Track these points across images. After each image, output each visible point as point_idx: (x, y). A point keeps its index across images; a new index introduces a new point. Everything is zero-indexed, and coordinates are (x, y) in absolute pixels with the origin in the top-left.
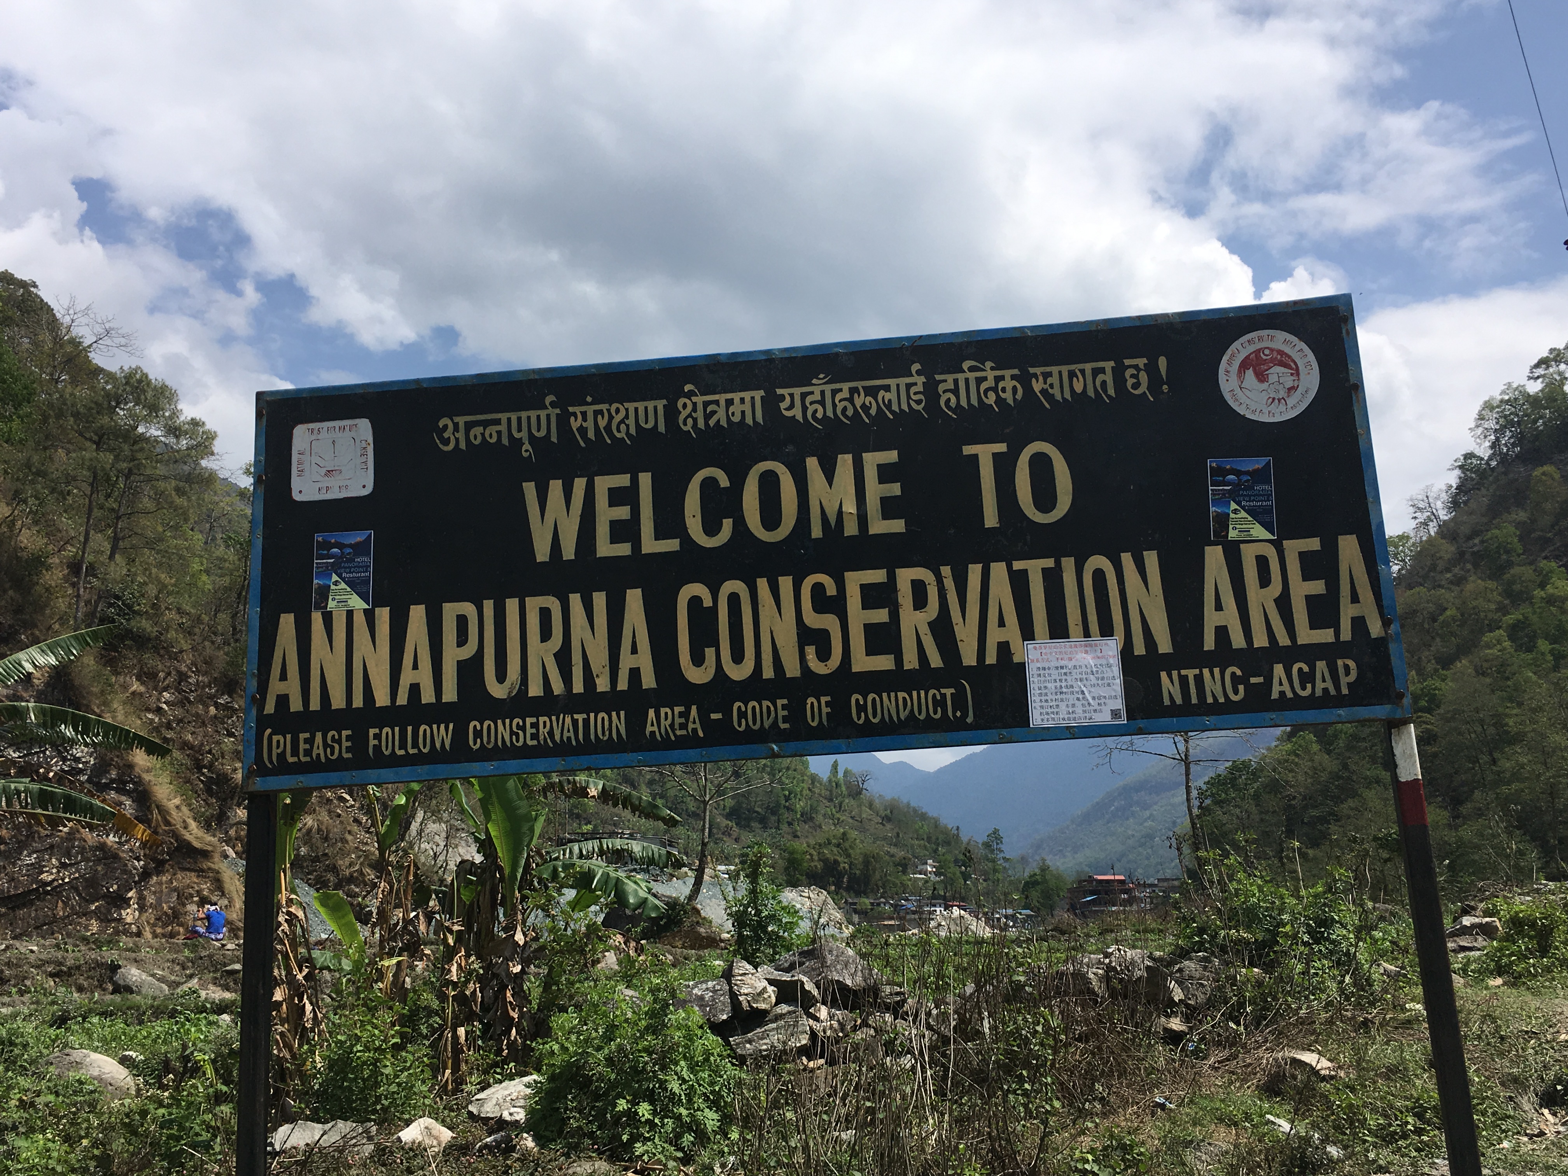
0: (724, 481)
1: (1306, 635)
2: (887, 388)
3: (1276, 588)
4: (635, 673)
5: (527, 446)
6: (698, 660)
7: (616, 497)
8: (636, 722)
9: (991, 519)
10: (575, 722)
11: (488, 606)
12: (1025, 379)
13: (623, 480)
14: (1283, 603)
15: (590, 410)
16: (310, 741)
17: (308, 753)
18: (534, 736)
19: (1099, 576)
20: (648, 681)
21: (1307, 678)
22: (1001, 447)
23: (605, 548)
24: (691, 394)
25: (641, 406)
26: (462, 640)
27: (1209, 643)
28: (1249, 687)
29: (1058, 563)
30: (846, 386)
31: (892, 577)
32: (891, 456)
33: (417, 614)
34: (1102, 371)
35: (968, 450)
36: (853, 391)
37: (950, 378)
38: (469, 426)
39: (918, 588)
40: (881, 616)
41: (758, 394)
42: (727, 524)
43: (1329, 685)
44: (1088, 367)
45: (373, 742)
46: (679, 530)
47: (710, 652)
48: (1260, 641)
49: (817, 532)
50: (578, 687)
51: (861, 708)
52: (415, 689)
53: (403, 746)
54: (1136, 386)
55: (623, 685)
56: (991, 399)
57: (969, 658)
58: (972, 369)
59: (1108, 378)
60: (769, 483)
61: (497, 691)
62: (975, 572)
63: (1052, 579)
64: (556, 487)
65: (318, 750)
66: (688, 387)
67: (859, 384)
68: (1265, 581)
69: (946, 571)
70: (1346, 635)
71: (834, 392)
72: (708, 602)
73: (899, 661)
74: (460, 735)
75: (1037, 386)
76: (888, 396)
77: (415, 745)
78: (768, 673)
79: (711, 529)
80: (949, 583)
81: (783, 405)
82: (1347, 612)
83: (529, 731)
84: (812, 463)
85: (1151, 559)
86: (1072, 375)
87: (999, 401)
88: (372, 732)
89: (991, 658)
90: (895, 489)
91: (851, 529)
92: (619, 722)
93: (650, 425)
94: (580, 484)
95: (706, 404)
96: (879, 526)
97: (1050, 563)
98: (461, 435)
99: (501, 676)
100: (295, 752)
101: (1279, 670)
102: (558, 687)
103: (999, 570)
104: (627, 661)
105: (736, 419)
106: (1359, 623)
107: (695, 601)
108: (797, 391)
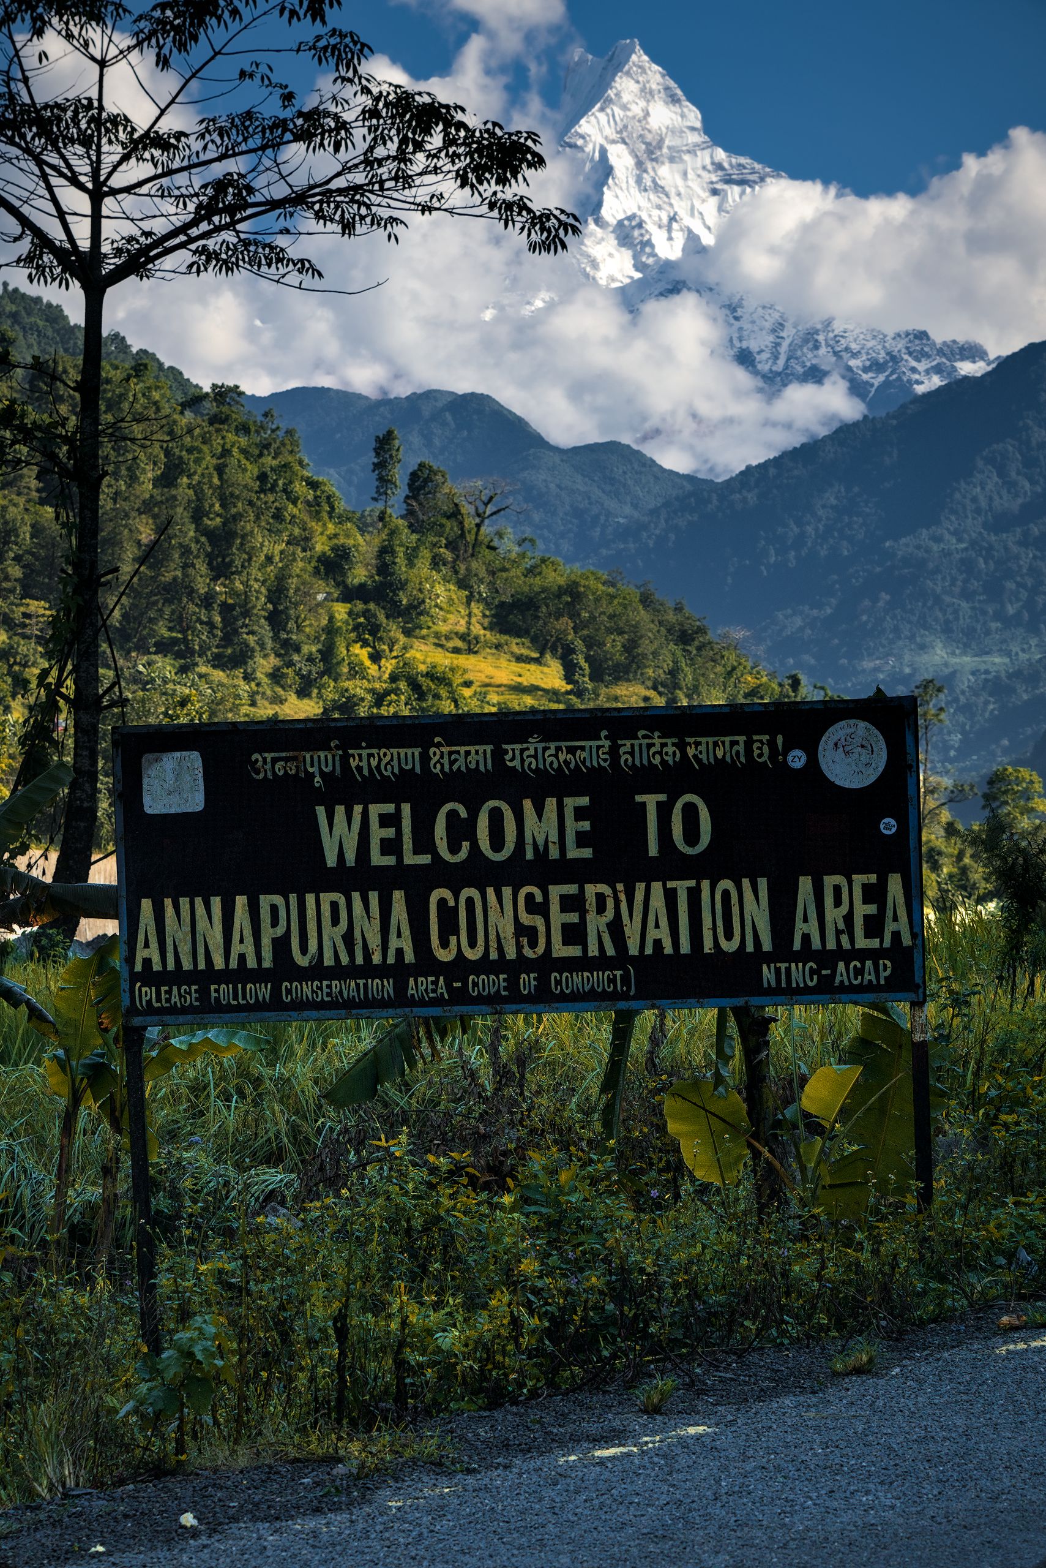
0: (463, 813)
3: (844, 909)
4: (400, 952)
5: (317, 779)
9: (653, 850)
10: (357, 985)
11: (293, 898)
13: (390, 808)
14: (849, 918)
16: (169, 992)
17: (168, 1000)
19: (726, 894)
23: (377, 859)
26: (275, 923)
27: (797, 945)
29: (698, 884)
32: (584, 801)
34: (737, 743)
35: (639, 798)
42: (466, 845)
44: (727, 739)
47: (453, 940)
50: (359, 960)
52: (242, 957)
53: (236, 997)
56: (657, 760)
57: (634, 950)
59: (741, 748)
60: (496, 817)
61: (302, 961)
64: (340, 810)
65: (175, 998)
68: (838, 903)
73: (585, 950)
75: (691, 752)
76: (584, 755)
78: (494, 955)
81: (507, 757)
82: (890, 927)
84: (527, 804)
85: (763, 883)
86: (716, 744)
89: (649, 951)
90: (586, 825)
91: (554, 853)
94: (358, 809)
96: (573, 853)
97: (692, 883)
98: (268, 767)
99: (304, 950)
102: (345, 959)
105: (473, 766)
108: (518, 747)
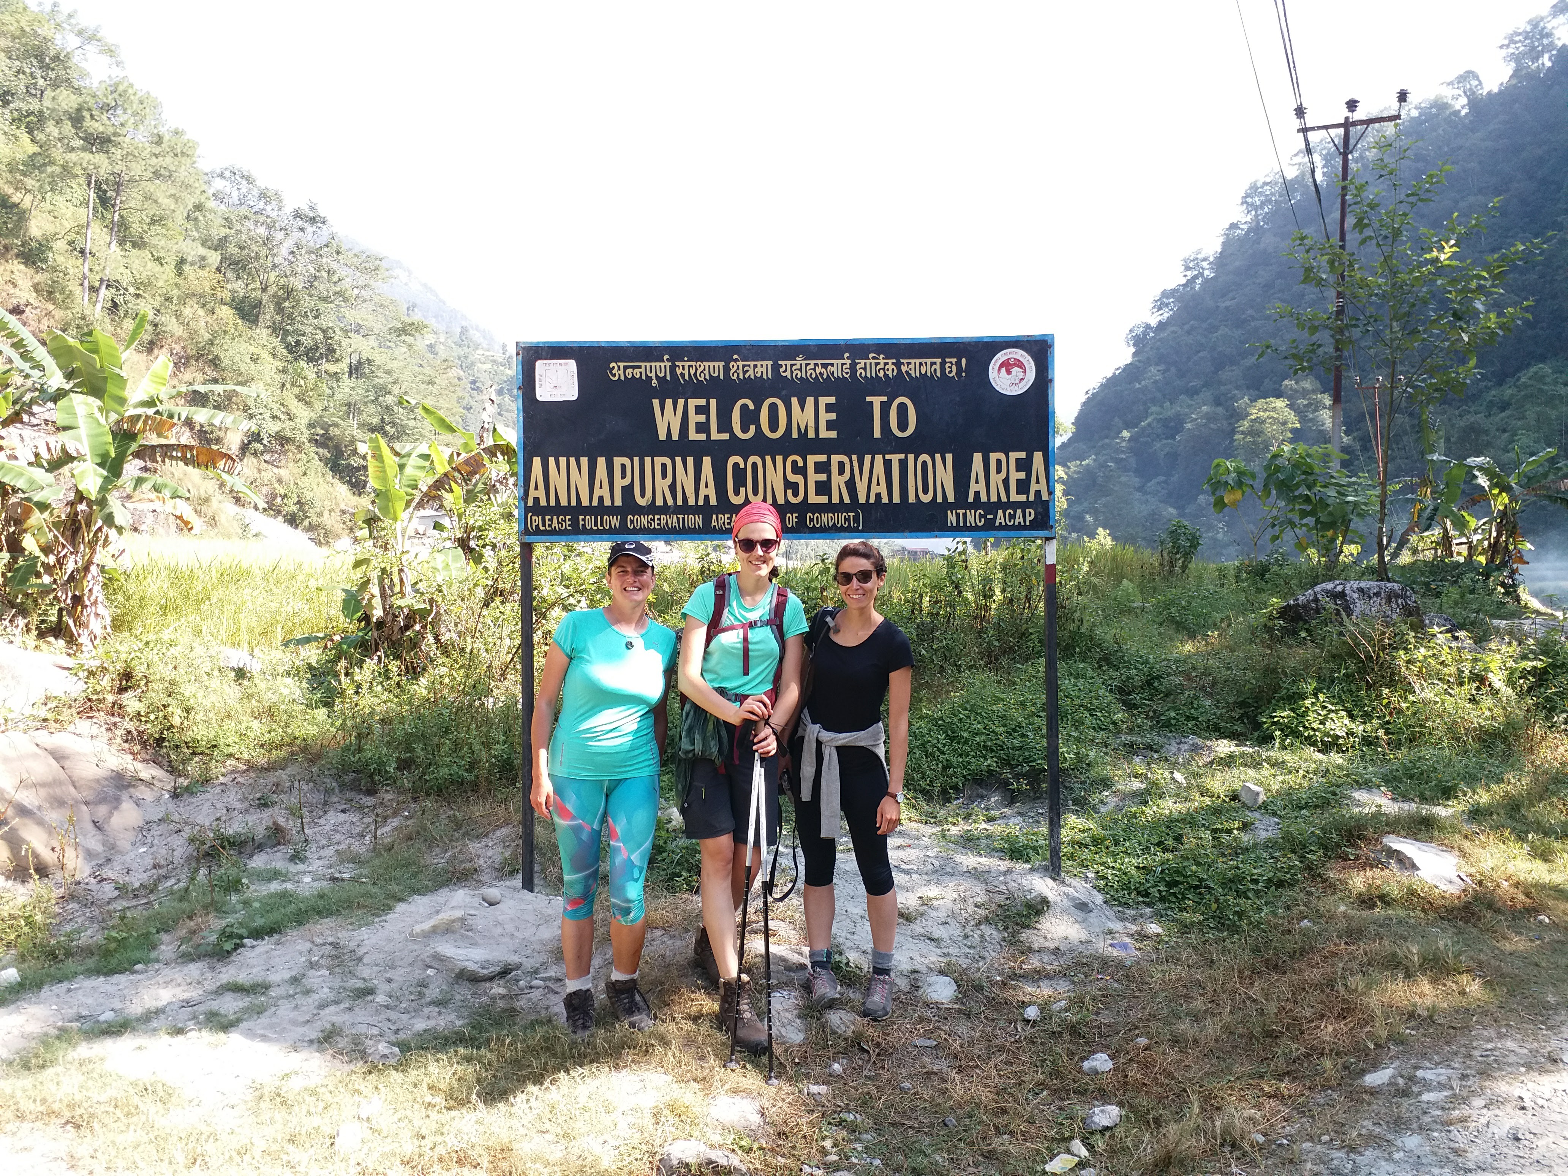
1: (1015, 497)
2: (832, 365)
6: (737, 493)
7: (699, 410)
8: (707, 521)
12: (898, 365)
15: (687, 364)
18: (659, 524)
20: (713, 501)
21: (1012, 517)
22: (885, 399)
24: (736, 360)
25: (711, 364)
28: (986, 519)
30: (812, 362)
31: (829, 459)
33: (601, 462)
36: (816, 365)
37: (863, 362)
38: (626, 368)
39: (841, 465)
40: (823, 477)
41: (770, 363)
43: (1021, 520)
45: (581, 523)
46: (730, 430)
48: (994, 499)
49: (795, 435)
51: (812, 520)
54: (950, 372)
55: (701, 502)
58: (874, 358)
62: (868, 458)
63: (903, 464)
66: (735, 357)
67: (819, 362)
69: (854, 457)
70: (1031, 498)
71: (807, 365)
72: (742, 466)
74: (623, 521)
77: (602, 525)
79: (745, 430)
80: (856, 464)
83: (657, 522)
87: (886, 375)
88: (581, 517)
92: (699, 520)
93: (716, 375)
95: (744, 366)
100: (544, 525)
101: (1000, 512)
103: (879, 458)
104: (703, 492)
106: (1038, 493)
107: (736, 465)
